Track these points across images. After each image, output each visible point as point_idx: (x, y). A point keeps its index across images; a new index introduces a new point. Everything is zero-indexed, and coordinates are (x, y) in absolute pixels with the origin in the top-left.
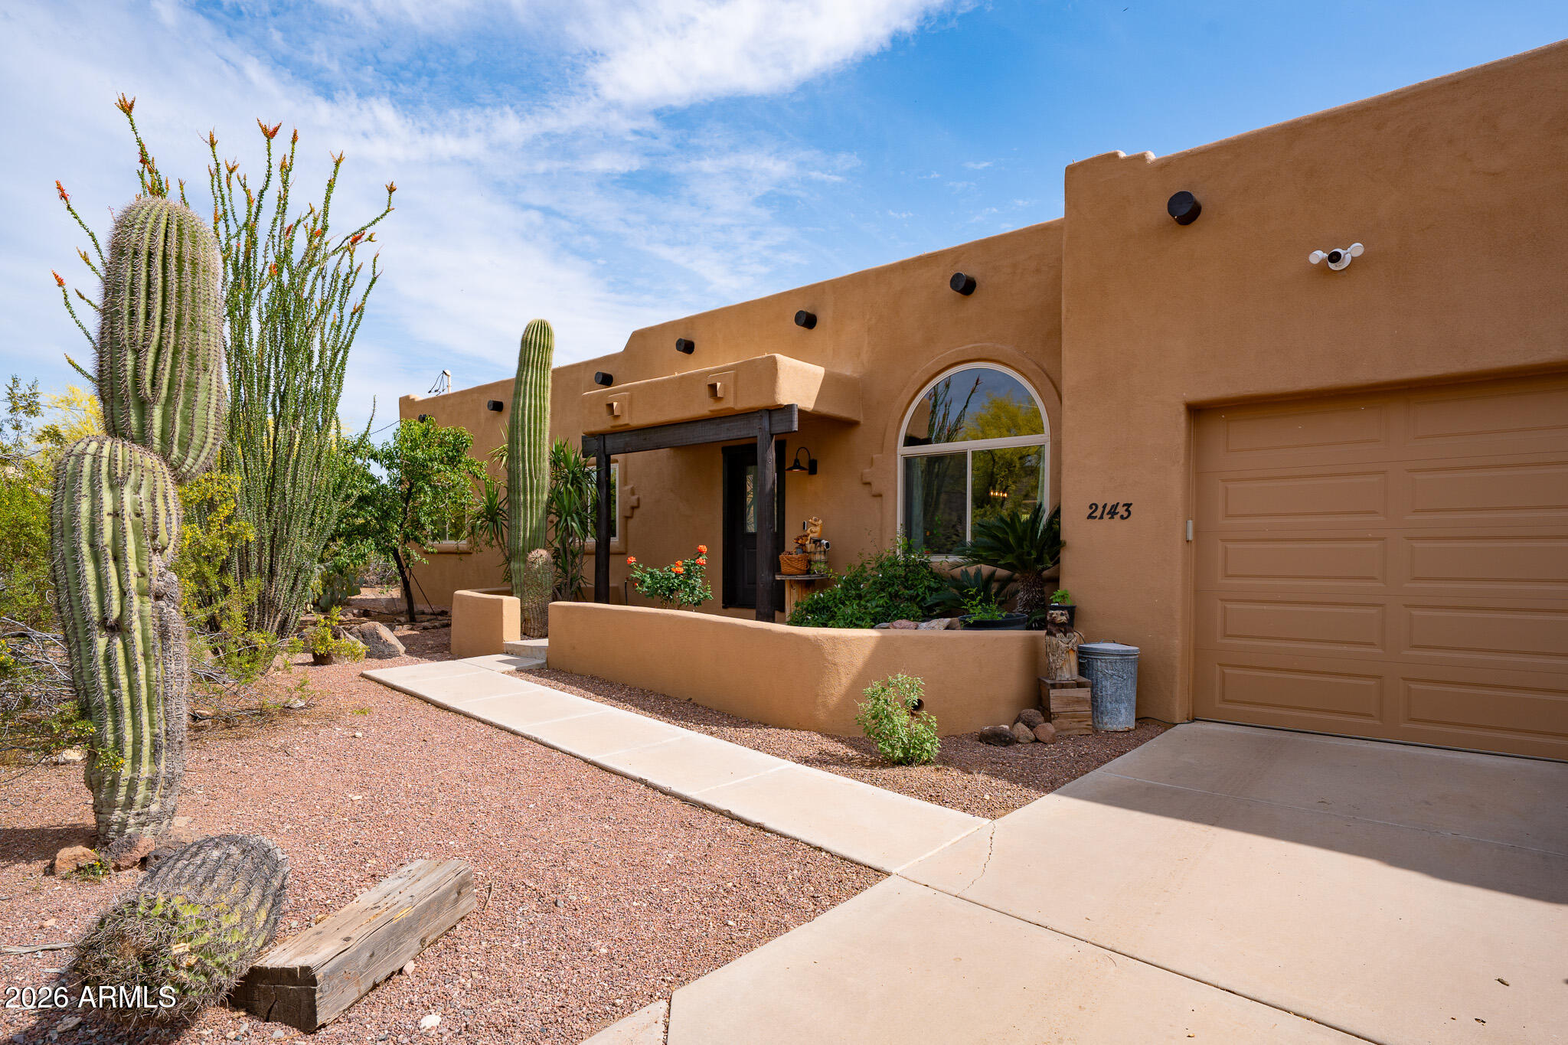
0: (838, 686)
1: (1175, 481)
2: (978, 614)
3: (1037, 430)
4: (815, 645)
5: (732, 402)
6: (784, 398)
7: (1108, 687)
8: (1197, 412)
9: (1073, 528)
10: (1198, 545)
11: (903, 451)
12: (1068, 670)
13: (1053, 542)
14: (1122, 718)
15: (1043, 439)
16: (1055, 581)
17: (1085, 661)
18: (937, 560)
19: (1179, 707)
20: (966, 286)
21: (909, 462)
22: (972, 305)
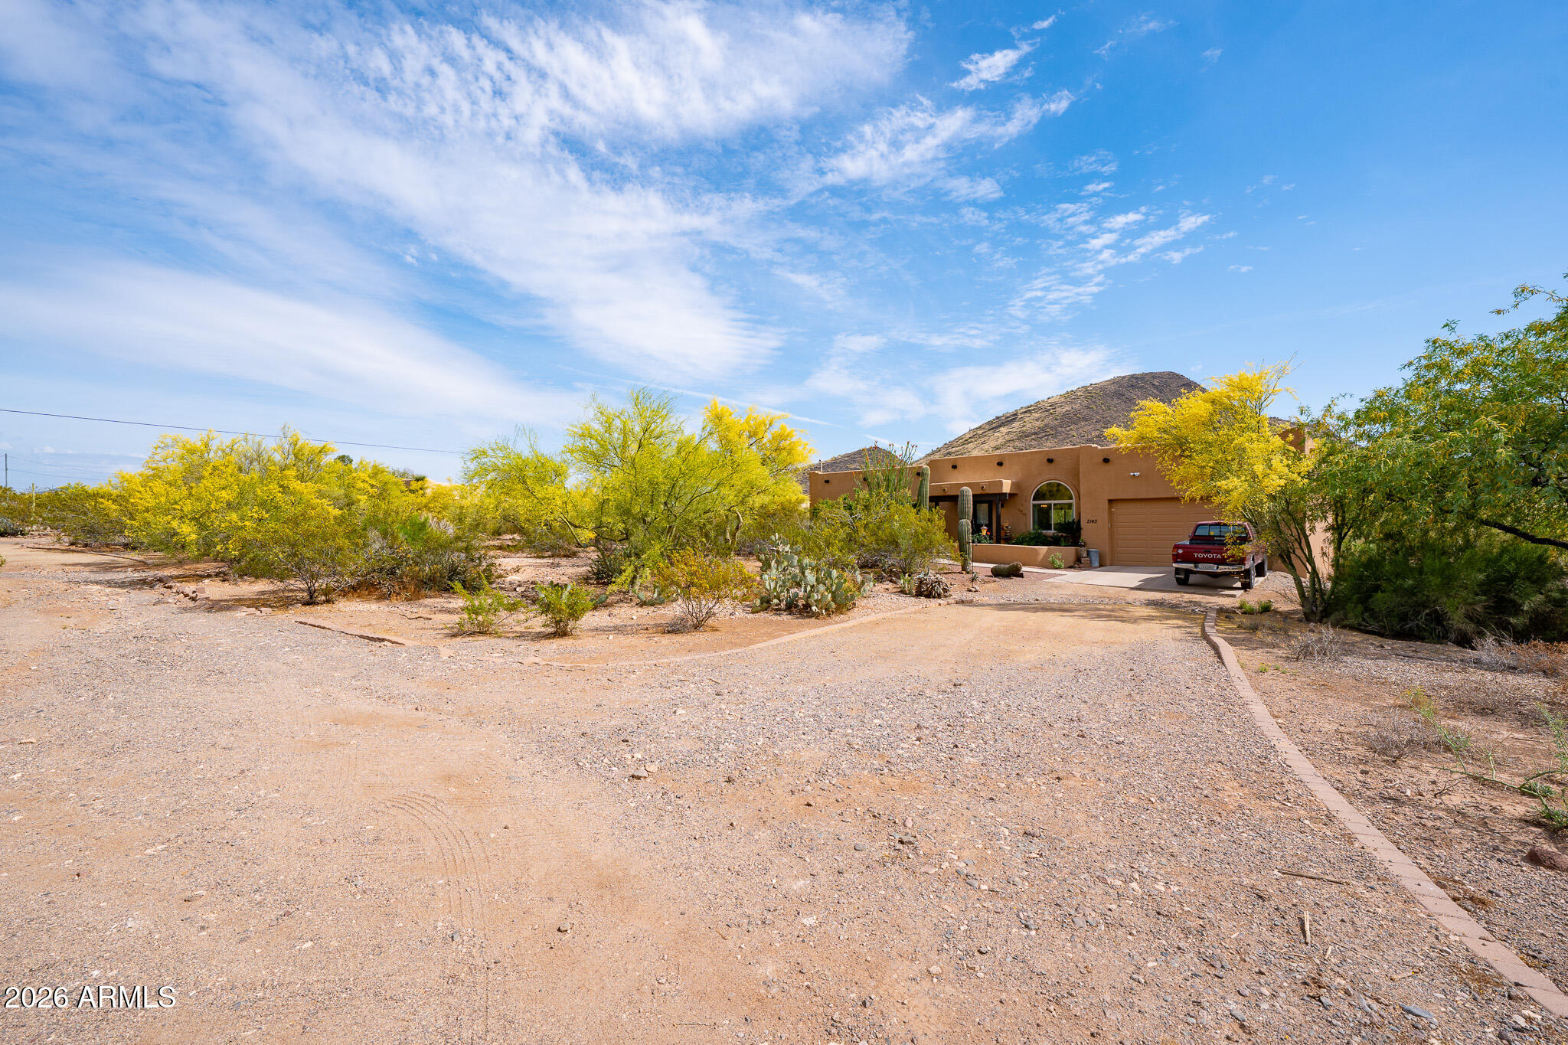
0: (1041, 557)
1: (1106, 515)
2: (1063, 544)
3: (1071, 498)
4: (1036, 549)
5: (988, 492)
6: (1004, 491)
7: (1093, 558)
8: (1110, 501)
9: (1083, 524)
10: (1111, 529)
11: (1032, 502)
12: (1085, 555)
13: (1079, 528)
14: (1097, 564)
15: (1073, 501)
16: (1079, 537)
17: (1088, 553)
18: (1044, 532)
19: (1108, 562)
20: (1050, 461)
21: (1034, 505)
22: (1052, 466)
